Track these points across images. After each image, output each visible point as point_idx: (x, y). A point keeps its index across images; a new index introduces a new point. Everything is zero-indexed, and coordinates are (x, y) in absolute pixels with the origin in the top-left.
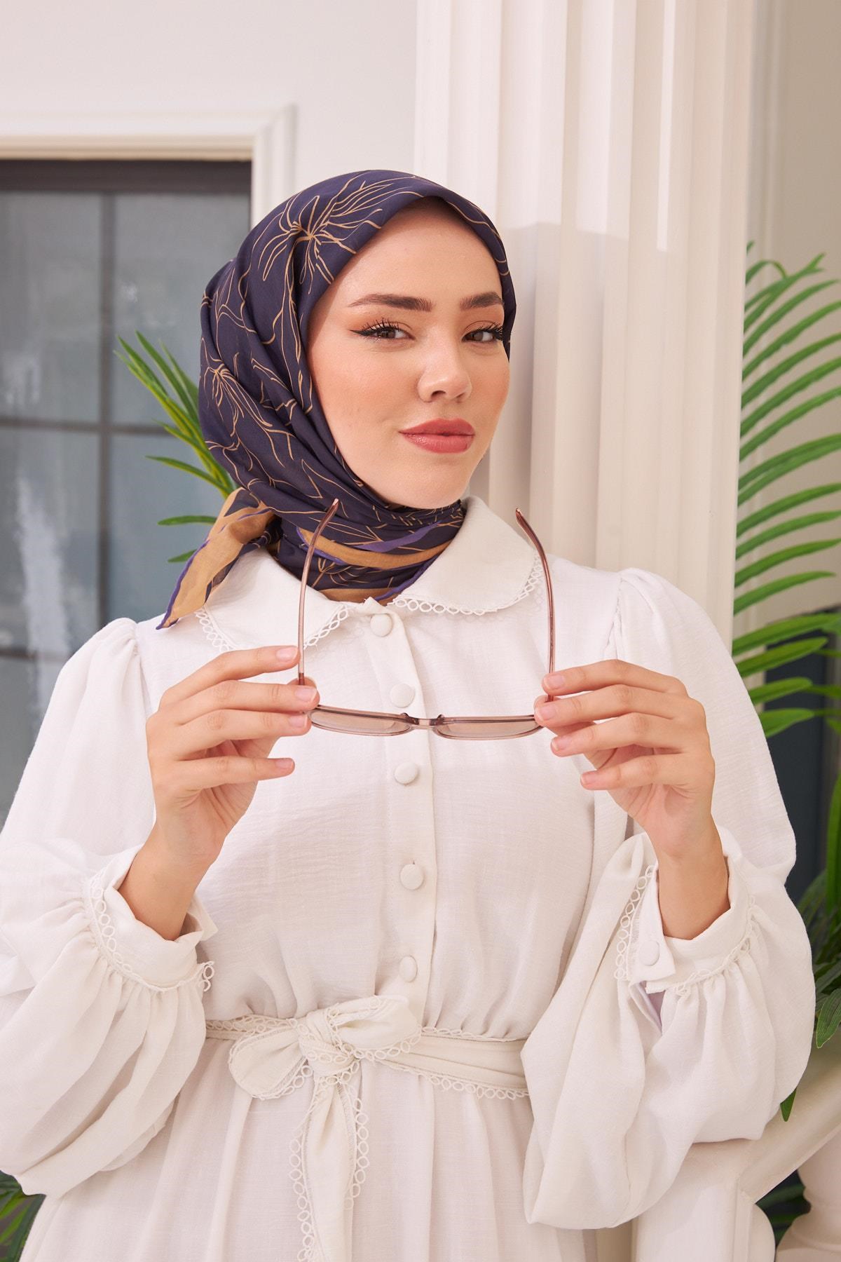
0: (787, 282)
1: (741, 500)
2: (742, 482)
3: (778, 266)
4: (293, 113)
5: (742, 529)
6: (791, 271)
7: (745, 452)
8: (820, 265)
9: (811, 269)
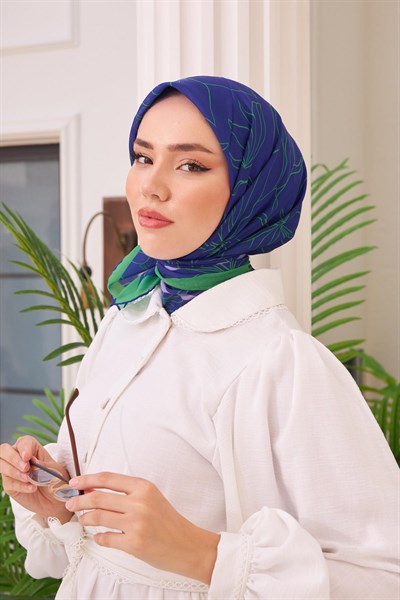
0: (330, 174)
1: (313, 281)
2: (313, 272)
3: (325, 167)
4: (79, 118)
5: (314, 295)
6: (331, 169)
7: (314, 257)
8: (347, 164)
9: (341, 167)
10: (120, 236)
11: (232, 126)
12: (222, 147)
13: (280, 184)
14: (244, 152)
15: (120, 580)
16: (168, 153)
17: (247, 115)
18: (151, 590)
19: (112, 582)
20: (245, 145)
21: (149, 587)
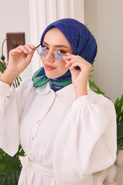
10: (12, 45)
11: (74, 38)
12: (71, 46)
13: (89, 53)
14: (78, 46)
15: (42, 175)
16: (54, 47)
17: (79, 34)
18: (52, 178)
19: (40, 175)
20: (78, 44)
21: (51, 176)
